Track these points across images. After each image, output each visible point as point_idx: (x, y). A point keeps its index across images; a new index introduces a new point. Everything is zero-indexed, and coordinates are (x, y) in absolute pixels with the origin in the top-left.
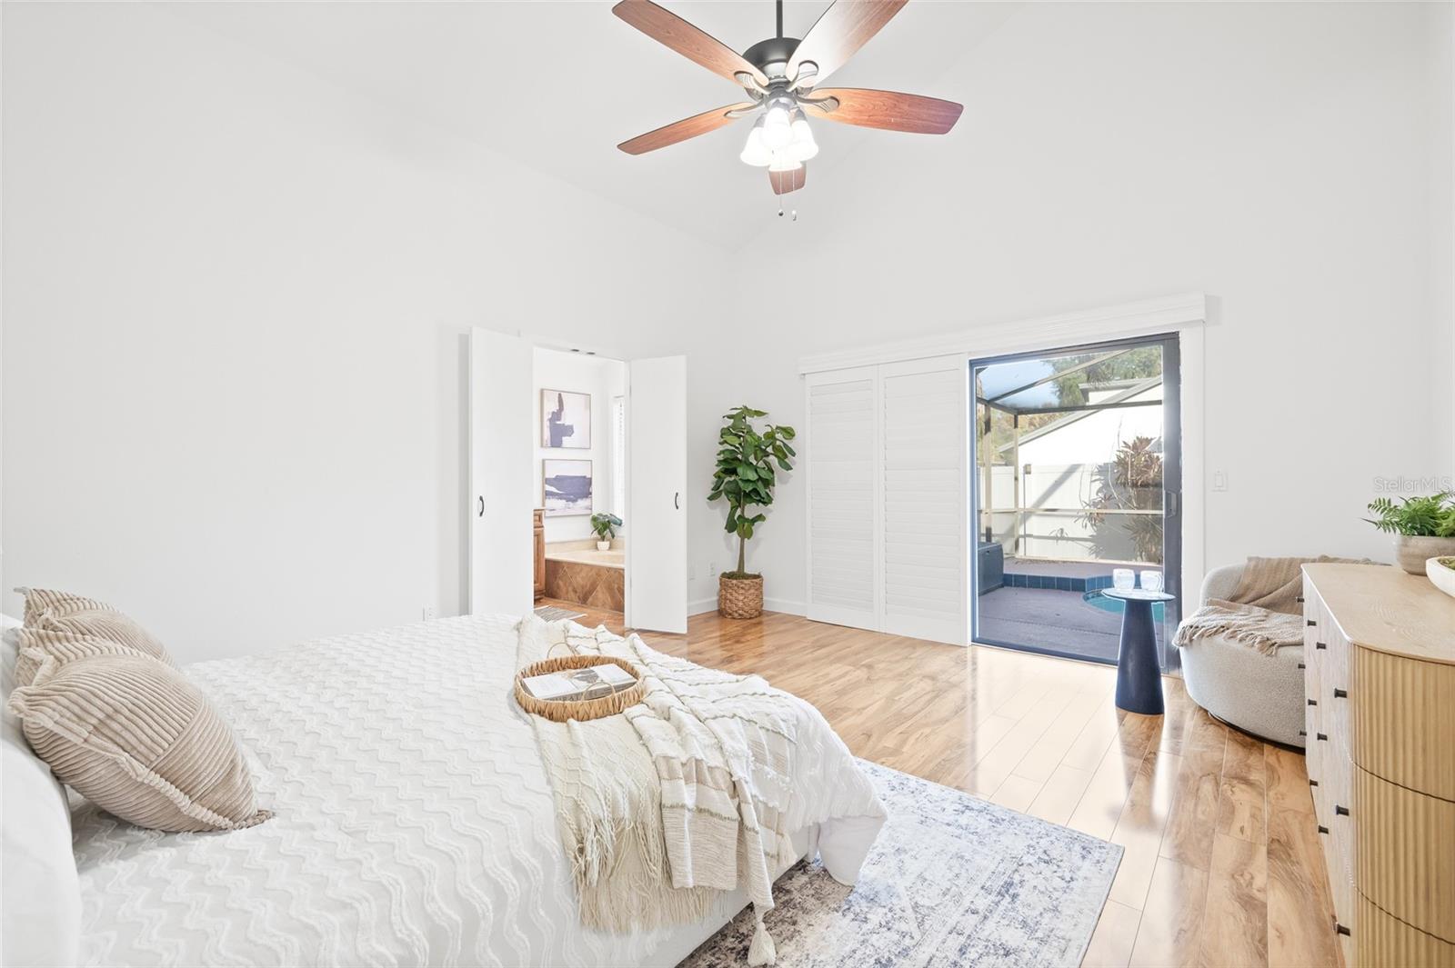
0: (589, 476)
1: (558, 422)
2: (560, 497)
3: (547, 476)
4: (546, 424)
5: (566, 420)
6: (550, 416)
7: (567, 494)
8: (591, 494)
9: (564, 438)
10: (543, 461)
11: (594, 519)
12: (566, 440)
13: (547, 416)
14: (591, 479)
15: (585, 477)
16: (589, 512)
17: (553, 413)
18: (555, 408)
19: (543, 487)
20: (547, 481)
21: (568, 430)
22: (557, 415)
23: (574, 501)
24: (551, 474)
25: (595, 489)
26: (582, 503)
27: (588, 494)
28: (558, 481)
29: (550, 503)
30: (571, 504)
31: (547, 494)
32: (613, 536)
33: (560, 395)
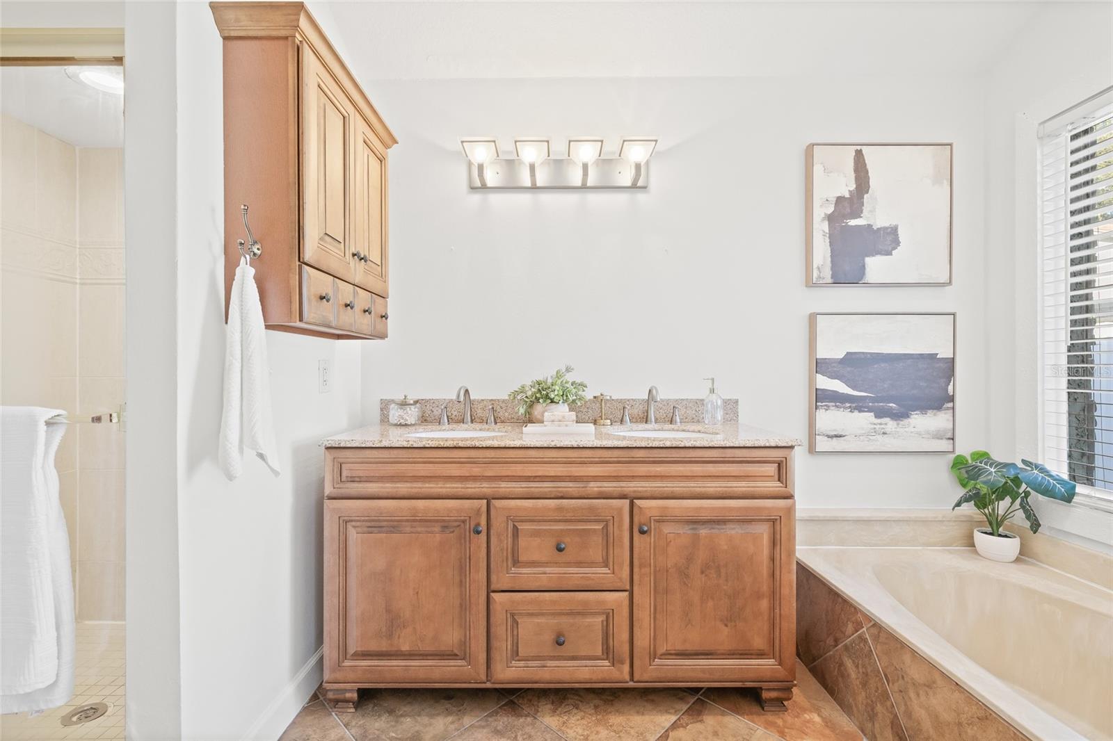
0: (945, 353)
1: (853, 222)
2: (857, 405)
3: (822, 353)
4: (821, 228)
5: (876, 214)
6: (831, 209)
7: (873, 400)
8: (952, 399)
9: (869, 260)
10: (813, 318)
11: (959, 464)
12: (876, 267)
13: (822, 210)
14: (952, 361)
15: (932, 357)
16: (944, 445)
17: (840, 200)
18: (846, 186)
19: (812, 381)
20: (821, 366)
21: (886, 240)
22: (850, 205)
23: (900, 416)
24: (830, 350)
25: (962, 386)
26: (924, 423)
27: (943, 400)
28: (852, 365)
29: (829, 419)
30: (889, 424)
31: (821, 398)
32: (1035, 526)
33: (859, 154)
